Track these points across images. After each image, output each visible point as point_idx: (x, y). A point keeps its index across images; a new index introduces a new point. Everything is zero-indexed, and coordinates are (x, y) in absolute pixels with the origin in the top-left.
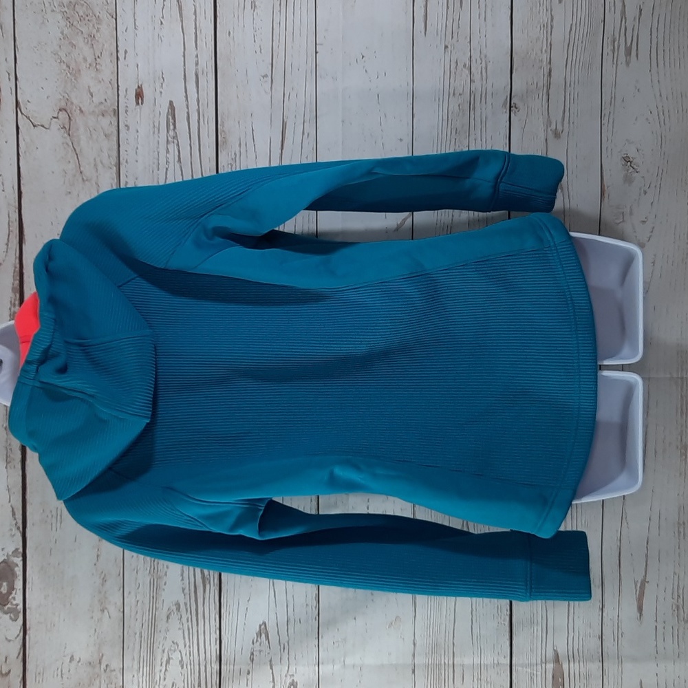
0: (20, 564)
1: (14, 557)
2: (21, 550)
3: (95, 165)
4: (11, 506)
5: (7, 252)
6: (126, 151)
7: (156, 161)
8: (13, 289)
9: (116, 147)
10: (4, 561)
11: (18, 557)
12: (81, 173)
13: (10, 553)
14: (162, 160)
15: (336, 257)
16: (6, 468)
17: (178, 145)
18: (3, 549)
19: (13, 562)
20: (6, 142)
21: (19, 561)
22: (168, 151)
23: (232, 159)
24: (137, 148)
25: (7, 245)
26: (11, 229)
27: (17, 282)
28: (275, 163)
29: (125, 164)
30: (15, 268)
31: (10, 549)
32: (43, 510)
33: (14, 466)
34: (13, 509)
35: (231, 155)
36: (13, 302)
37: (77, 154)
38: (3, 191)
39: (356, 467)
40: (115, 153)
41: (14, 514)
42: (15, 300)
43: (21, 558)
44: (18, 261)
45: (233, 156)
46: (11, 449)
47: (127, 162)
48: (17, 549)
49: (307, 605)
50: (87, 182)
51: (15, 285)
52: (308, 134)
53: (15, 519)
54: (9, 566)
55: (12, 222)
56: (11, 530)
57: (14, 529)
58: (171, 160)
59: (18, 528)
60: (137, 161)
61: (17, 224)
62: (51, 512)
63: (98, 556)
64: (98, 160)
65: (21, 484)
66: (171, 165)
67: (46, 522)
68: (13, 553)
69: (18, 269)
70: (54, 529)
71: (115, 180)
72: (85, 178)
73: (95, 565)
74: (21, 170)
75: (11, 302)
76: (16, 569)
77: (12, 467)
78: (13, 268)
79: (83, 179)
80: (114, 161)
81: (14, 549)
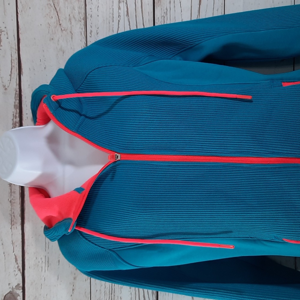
0: (21, 294)
1: (17, 289)
2: (21, 285)
3: (70, 20)
4: (15, 255)
5: (10, 80)
6: (91, 9)
7: (111, 15)
8: (15, 106)
9: (83, 6)
10: (10, 292)
11: (20, 290)
12: (60, 25)
13: (14, 287)
14: (116, 15)
16: (11, 228)
17: (127, 3)
18: (9, 284)
19: (16, 293)
20: (9, 4)
21: (20, 292)
22: (119, 8)
23: (165, 13)
24: (98, 7)
25: (11, 75)
26: (13, 64)
27: (18, 101)
28: (194, 18)
29: (90, 18)
30: (16, 91)
31: (14, 284)
32: (36, 258)
33: (17, 228)
34: (16, 256)
35: (164, 10)
36: (15, 115)
37: (57, 12)
38: (7, 38)
40: (83, 11)
41: (16, 260)
42: (16, 113)
43: (21, 291)
44: (18, 87)
45: (165, 11)
46: (14, 216)
47: (91, 16)
48: (19, 284)
50: (64, 31)
51: (16, 104)
53: (17, 264)
54: (13, 296)
55: (13, 60)
56: (15, 271)
57: (17, 270)
58: (122, 15)
59: (19, 270)
60: (98, 16)
61: (17, 61)
62: (41, 259)
63: (73, 290)
64: (71, 16)
65: (21, 240)
66: (122, 17)
67: (38, 265)
68: (15, 287)
69: (18, 93)
70: (43, 270)
71: (84, 30)
72: (63, 29)
73: (71, 296)
74: (19, 23)
75: (13, 115)
76: (18, 298)
77: (15, 228)
78: (15, 92)
79: (61, 29)
80: (82, 16)
81: (16, 284)
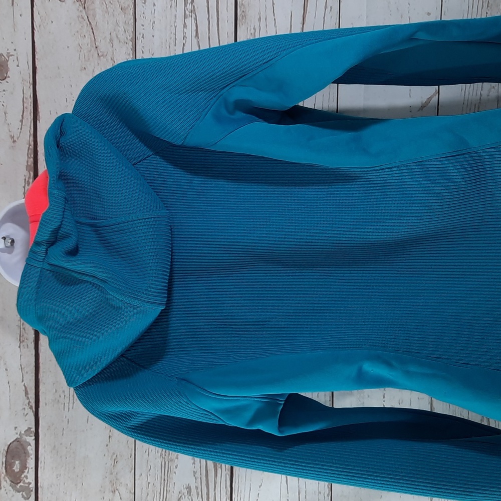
0: (33, 443)
1: (27, 436)
2: (33, 429)
3: (111, 40)
4: (24, 385)
5: (21, 129)
6: (143, 25)
7: (173, 36)
8: (27, 166)
9: (132, 21)
10: (17, 440)
11: (31, 436)
12: (96, 47)
13: (23, 432)
14: (179, 36)
15: (367, 133)
16: (19, 347)
17: (196, 19)
18: (16, 428)
19: (26, 441)
20: (21, 15)
21: (31, 440)
22: (185, 26)
23: (251, 34)
24: (154, 22)
25: (22, 121)
26: (25, 105)
27: (32, 160)
28: (296, 30)
29: (141, 38)
30: (30, 145)
31: (23, 429)
32: (56, 391)
33: (28, 346)
34: (26, 388)
35: (251, 30)
36: (27, 180)
37: (92, 29)
38: (18, 66)
39: (388, 364)
40: (131, 29)
41: (26, 393)
42: (29, 178)
43: (34, 438)
44: (32, 138)
45: (252, 31)
46: (24, 329)
47: (143, 37)
48: (30, 428)
49: (320, 493)
50: (102, 57)
51: (29, 164)
52: (331, 8)
53: (28, 398)
54: (22, 445)
55: (26, 98)
56: (24, 409)
57: (27, 407)
58: (188, 35)
59: (31, 408)
60: (153, 36)
61: (30, 100)
62: (64, 392)
63: (110, 437)
64: (114, 34)
65: (34, 364)
66: (189, 40)
67: (58, 401)
68: (25, 432)
69: (32, 147)
70: (66, 409)
72: (100, 54)
73: (107, 445)
74: (36, 44)
75: (25, 180)
76: (29, 448)
77: (26, 346)
78: (28, 146)
79: (98, 54)
80: (130, 35)
81: (26, 428)
